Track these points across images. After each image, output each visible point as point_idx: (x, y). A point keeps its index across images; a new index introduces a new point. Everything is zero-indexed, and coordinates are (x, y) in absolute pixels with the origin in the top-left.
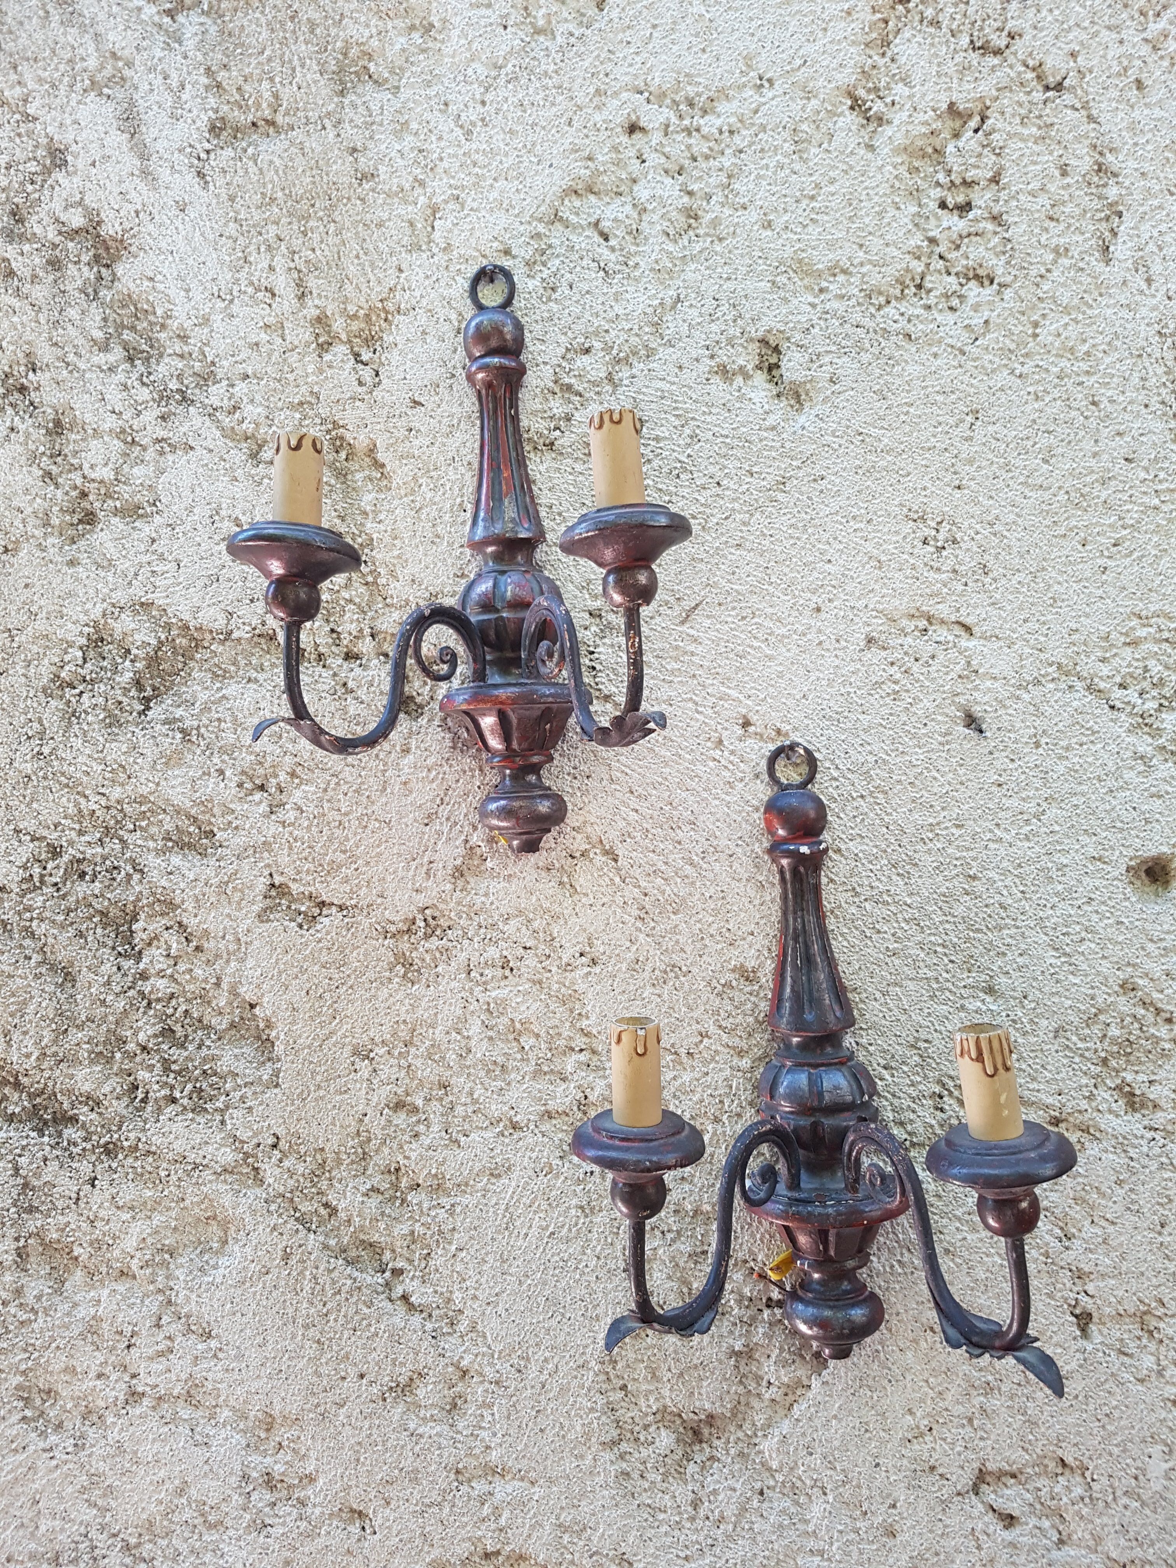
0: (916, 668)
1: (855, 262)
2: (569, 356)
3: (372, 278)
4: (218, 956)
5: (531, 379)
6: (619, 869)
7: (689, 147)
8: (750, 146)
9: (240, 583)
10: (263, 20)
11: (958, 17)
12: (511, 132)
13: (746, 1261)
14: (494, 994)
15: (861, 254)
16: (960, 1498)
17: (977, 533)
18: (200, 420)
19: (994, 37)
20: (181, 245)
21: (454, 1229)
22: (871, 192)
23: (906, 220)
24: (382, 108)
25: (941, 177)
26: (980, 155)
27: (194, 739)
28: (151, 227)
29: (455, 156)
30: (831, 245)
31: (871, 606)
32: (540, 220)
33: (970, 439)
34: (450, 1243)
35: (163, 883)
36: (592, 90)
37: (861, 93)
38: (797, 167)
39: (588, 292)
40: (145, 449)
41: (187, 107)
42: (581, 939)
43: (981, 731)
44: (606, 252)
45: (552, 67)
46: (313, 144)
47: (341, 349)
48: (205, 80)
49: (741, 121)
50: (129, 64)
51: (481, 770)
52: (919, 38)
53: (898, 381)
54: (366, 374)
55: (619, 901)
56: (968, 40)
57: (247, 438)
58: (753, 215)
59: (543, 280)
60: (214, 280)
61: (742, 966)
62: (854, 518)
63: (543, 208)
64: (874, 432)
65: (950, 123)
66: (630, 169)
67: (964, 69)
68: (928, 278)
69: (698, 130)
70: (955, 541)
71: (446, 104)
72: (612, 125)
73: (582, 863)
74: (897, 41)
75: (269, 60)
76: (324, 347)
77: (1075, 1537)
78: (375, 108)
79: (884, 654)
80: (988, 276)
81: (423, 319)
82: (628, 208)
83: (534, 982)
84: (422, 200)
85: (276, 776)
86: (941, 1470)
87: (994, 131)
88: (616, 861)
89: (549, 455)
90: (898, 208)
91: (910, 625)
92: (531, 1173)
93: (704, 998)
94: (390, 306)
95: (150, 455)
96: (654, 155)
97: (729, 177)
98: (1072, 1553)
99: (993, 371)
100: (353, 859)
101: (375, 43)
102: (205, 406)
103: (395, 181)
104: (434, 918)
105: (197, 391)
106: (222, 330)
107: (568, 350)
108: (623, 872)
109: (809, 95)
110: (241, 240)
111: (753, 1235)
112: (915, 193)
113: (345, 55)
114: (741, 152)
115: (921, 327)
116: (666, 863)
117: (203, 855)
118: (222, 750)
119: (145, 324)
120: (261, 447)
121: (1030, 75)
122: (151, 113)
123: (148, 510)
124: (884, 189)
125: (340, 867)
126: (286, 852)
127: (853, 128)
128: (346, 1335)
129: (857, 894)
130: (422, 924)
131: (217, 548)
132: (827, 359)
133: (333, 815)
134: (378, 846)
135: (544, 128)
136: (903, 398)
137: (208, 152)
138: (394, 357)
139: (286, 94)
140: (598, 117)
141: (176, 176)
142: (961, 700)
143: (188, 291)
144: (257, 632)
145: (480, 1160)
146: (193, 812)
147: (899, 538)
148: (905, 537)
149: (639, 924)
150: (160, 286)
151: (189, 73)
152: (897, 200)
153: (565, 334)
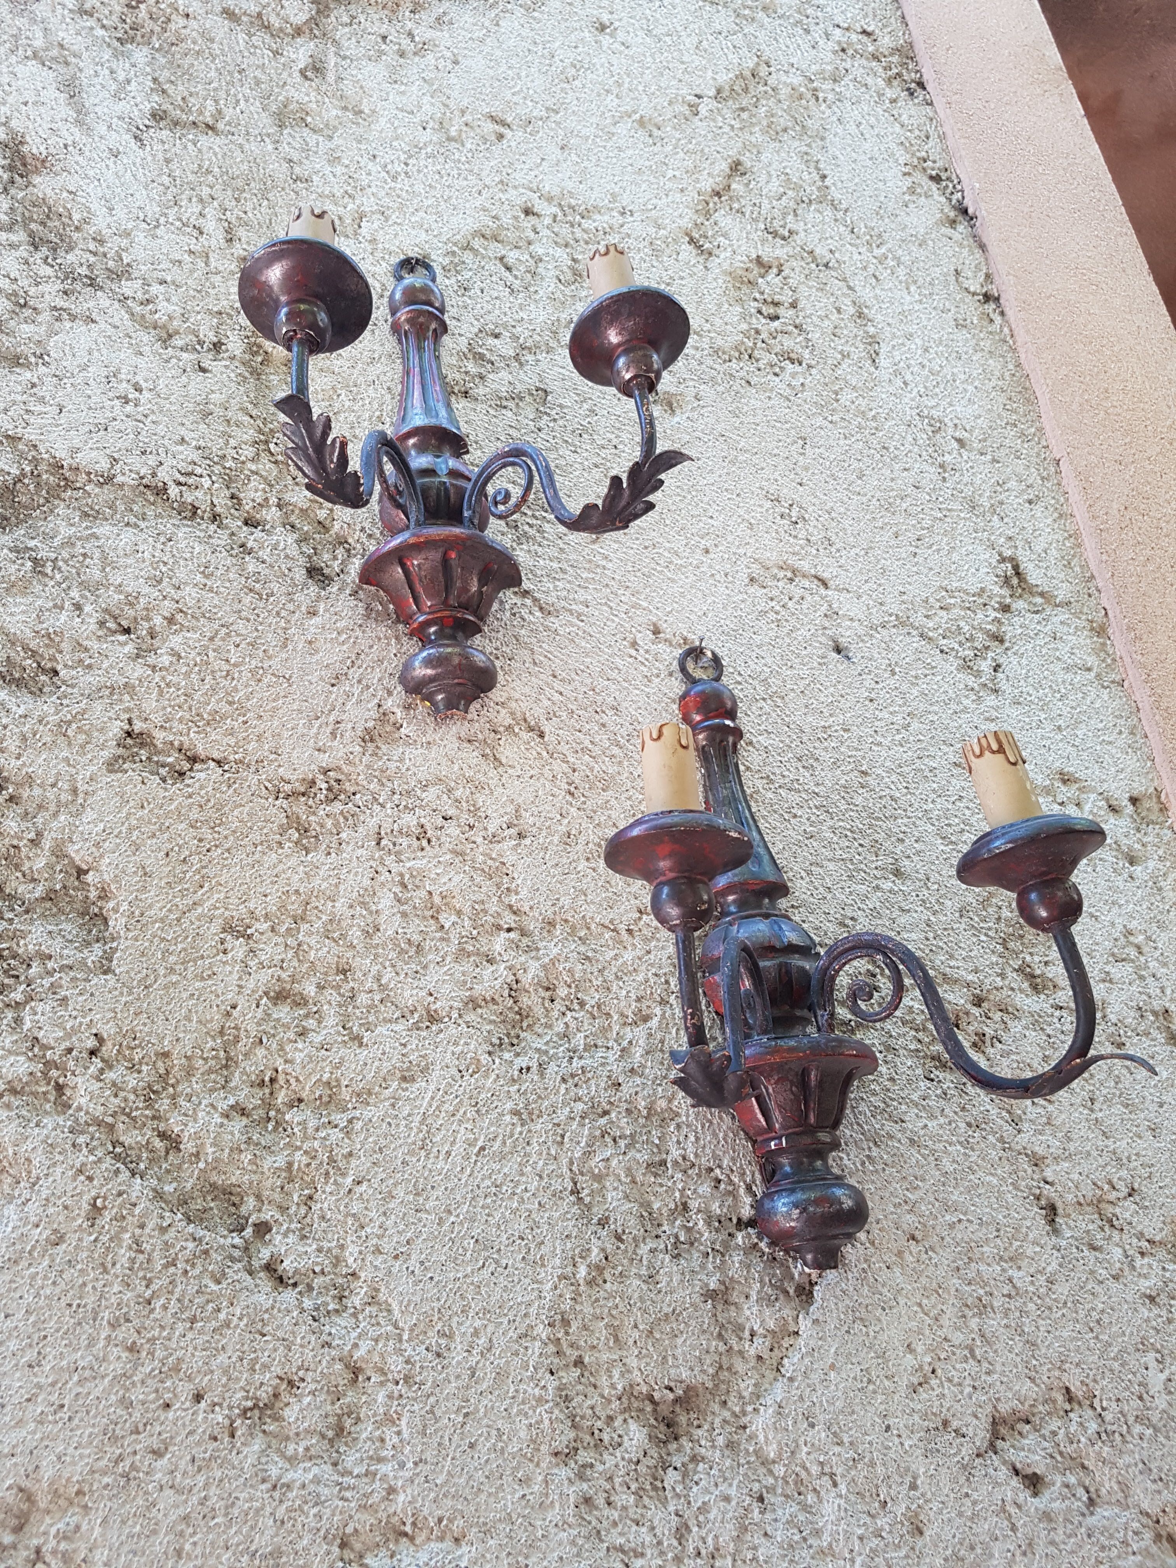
2: (481, 335)
6: (546, 745)
7: (572, 233)
11: (755, 213)
13: (711, 1170)
14: (408, 865)
16: (981, 1460)
17: (820, 517)
18: (108, 302)
20: (110, 178)
21: (350, 1154)
23: (737, 314)
24: (317, 144)
25: (757, 295)
26: (782, 289)
28: (79, 159)
29: (382, 187)
31: (749, 555)
32: (455, 244)
33: (804, 454)
34: (343, 1175)
36: (497, 179)
37: (695, 235)
39: (496, 298)
40: (38, 312)
41: (131, 94)
42: (508, 810)
43: (848, 658)
44: (511, 278)
46: (252, 148)
48: (151, 85)
49: (611, 228)
50: (76, 55)
53: (746, 408)
55: (548, 774)
57: (157, 326)
59: (458, 281)
60: (140, 208)
64: (733, 436)
65: (757, 266)
66: (527, 234)
67: (764, 241)
68: (757, 352)
69: (579, 225)
70: (804, 519)
71: (374, 156)
72: (512, 205)
73: (506, 738)
77: (1103, 1491)
78: (311, 142)
79: (764, 590)
80: (798, 359)
82: (527, 256)
83: (456, 853)
84: (351, 206)
85: (149, 620)
86: (955, 1424)
87: (789, 278)
88: (542, 737)
90: (730, 306)
91: (780, 573)
92: (454, 1071)
95: (44, 318)
96: (546, 231)
98: (1106, 1514)
99: (812, 415)
100: (242, 711)
101: (313, 106)
102: (115, 294)
103: (328, 188)
104: (338, 781)
105: (108, 281)
106: (143, 244)
107: (480, 331)
108: (550, 748)
109: (659, 226)
110: (173, 189)
111: (715, 1135)
112: (739, 301)
113: (285, 106)
115: (756, 379)
116: (593, 743)
117: (38, 693)
118: (83, 586)
119: (57, 223)
120: (171, 335)
121: (807, 255)
122: (93, 88)
123: (33, 360)
124: (719, 292)
125: (224, 717)
127: (693, 253)
128: (180, 1327)
129: (771, 781)
130: (324, 786)
131: (110, 403)
133: (217, 664)
134: (275, 700)
135: (458, 190)
137: (147, 126)
140: (502, 196)
141: (114, 133)
142: (829, 632)
143: (111, 209)
145: (389, 1059)
146: (33, 644)
147: (762, 510)
148: (767, 510)
149: (569, 798)
150: (81, 200)
151: (136, 76)
152: (729, 301)
153: (478, 320)
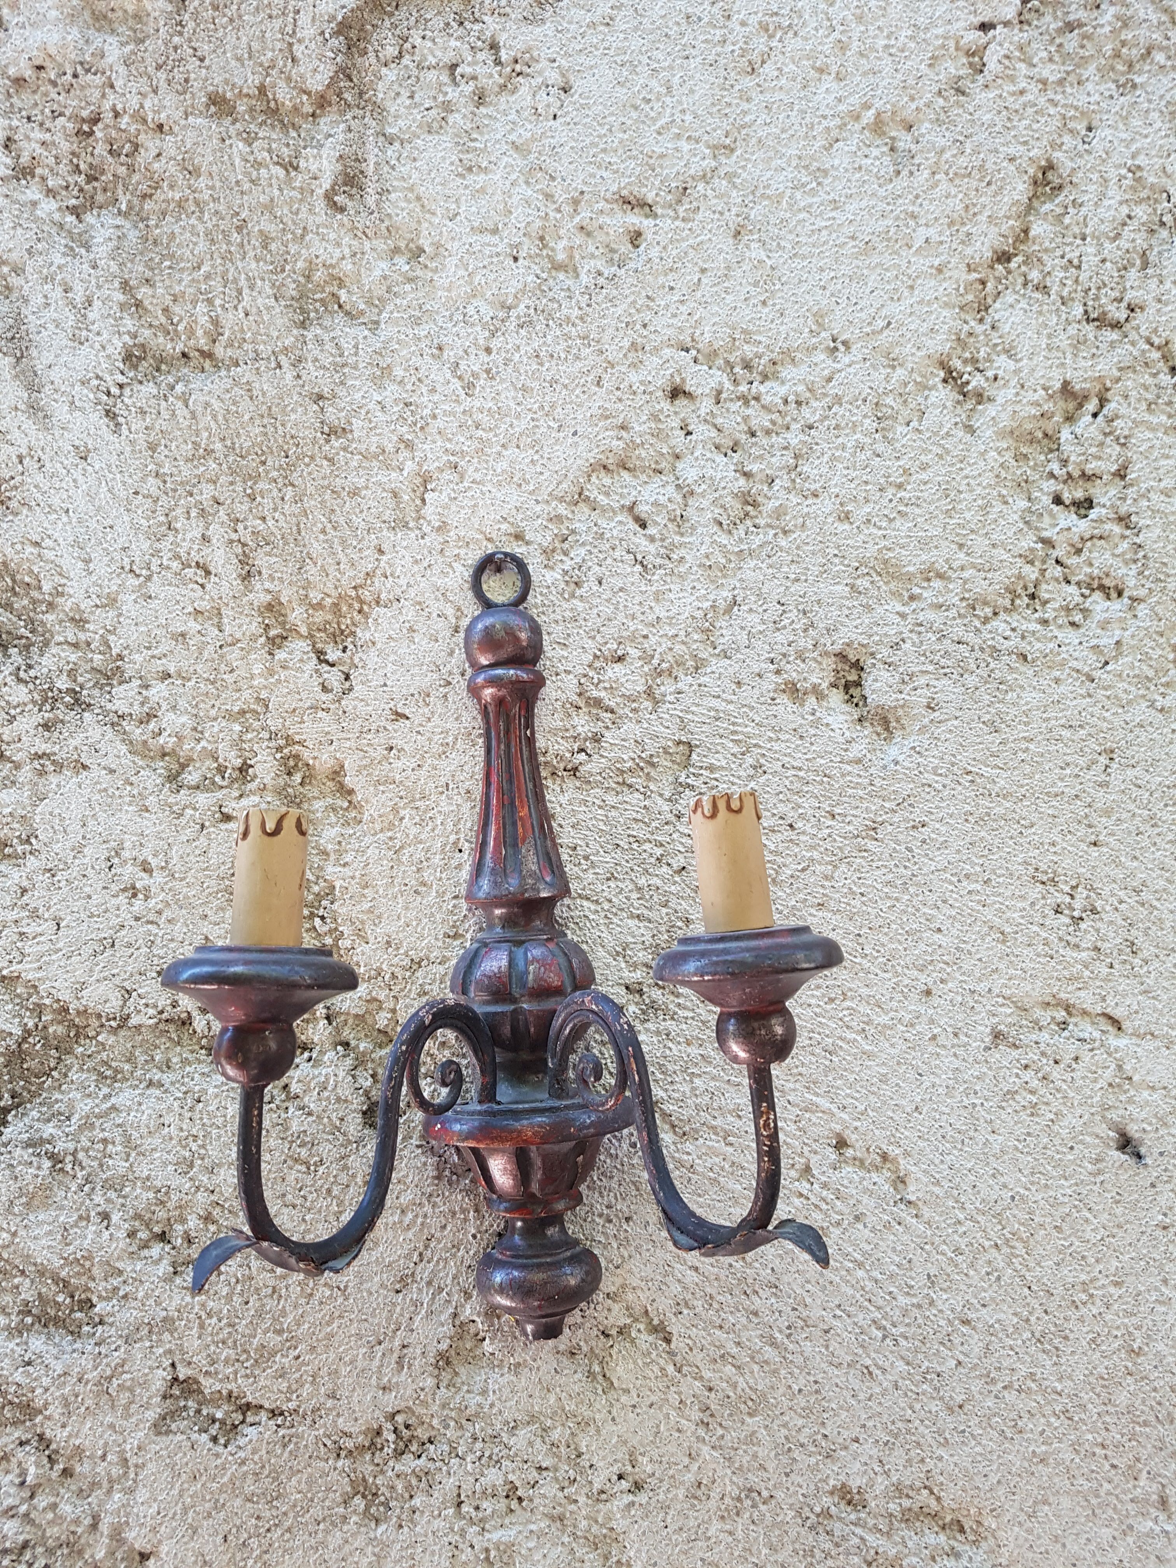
0: (1056, 1073)
1: (955, 565)
2: (597, 664)
3: (344, 560)
4: (94, 1485)
5: (549, 691)
6: (671, 1354)
7: (746, 419)
8: (822, 421)
9: (144, 950)
10: (201, 228)
11: (1069, 282)
12: (524, 389)
14: (495, 1536)
15: (962, 555)
17: (1121, 902)
18: (99, 730)
19: (1111, 308)
20: (81, 503)
22: (972, 482)
23: (1016, 517)
24: (356, 347)
25: (1055, 467)
26: (1101, 444)
27: (68, 1167)
28: (39, 478)
29: (452, 413)
30: (924, 544)
31: (996, 991)
32: (561, 500)
33: (1106, 784)
35: (18, 1377)
36: (626, 344)
37: (957, 364)
38: (880, 447)
39: (621, 590)
40: (17, 766)
41: (95, 328)
42: (620, 1456)
43: (1139, 1156)
44: (644, 542)
45: (576, 312)
46: (265, 385)
47: (299, 646)
48: (120, 297)
49: (810, 390)
50: (18, 270)
51: (477, 1211)
52: (1023, 304)
53: (1013, 711)
54: (333, 677)
55: (674, 1399)
56: (1081, 310)
57: (164, 755)
58: (826, 505)
59: (566, 572)
60: (124, 549)
61: (844, 1485)
62: (967, 876)
63: (564, 485)
64: (986, 771)
65: (1061, 404)
66: (673, 442)
67: (1079, 343)
68: (1044, 586)
69: (757, 399)
70: (1094, 911)
71: (440, 349)
72: (651, 388)
73: (620, 1346)
74: (997, 305)
75: (208, 277)
76: (275, 643)
78: (347, 346)
79: (1015, 1053)
80: (1116, 587)
81: (409, 613)
82: (671, 489)
83: (553, 1518)
84: (409, 466)
85: (183, 1221)
87: (1117, 417)
88: (668, 1341)
89: (571, 783)
90: (1006, 503)
91: (1045, 1016)
93: (793, 1534)
94: (366, 595)
95: (25, 774)
96: (702, 427)
97: (796, 457)
99: (1130, 702)
100: (293, 1342)
101: (347, 266)
102: (106, 713)
103: (375, 439)
104: (407, 1427)
105: (96, 692)
106: (133, 614)
107: (596, 657)
108: (678, 1358)
109: (894, 363)
110: (164, 501)
112: (1024, 485)
113: (308, 278)
114: (811, 427)
115: (1038, 645)
116: (738, 1344)
117: (76, 1334)
118: (108, 1185)
119: (25, 602)
120: (183, 767)
121: (1156, 355)
122: (44, 333)
123: (20, 849)
124: (988, 479)
125: (272, 1354)
126: (195, 1332)
127: (949, 404)
129: (993, 1381)
130: (392, 1437)
131: (114, 901)
132: (922, 680)
134: (328, 1324)
135: (566, 386)
136: (1021, 731)
137: (121, 386)
138: (372, 658)
139: (229, 320)
140: (634, 377)
141: (78, 414)
142: (1113, 1115)
143: (87, 561)
144: (165, 1016)
146: (63, 1274)
147: (1025, 904)
148: (1033, 904)
149: (701, 1432)
150: (49, 555)
151: (99, 287)
152: (1004, 492)
153: (594, 638)
